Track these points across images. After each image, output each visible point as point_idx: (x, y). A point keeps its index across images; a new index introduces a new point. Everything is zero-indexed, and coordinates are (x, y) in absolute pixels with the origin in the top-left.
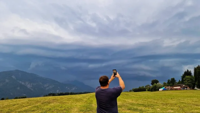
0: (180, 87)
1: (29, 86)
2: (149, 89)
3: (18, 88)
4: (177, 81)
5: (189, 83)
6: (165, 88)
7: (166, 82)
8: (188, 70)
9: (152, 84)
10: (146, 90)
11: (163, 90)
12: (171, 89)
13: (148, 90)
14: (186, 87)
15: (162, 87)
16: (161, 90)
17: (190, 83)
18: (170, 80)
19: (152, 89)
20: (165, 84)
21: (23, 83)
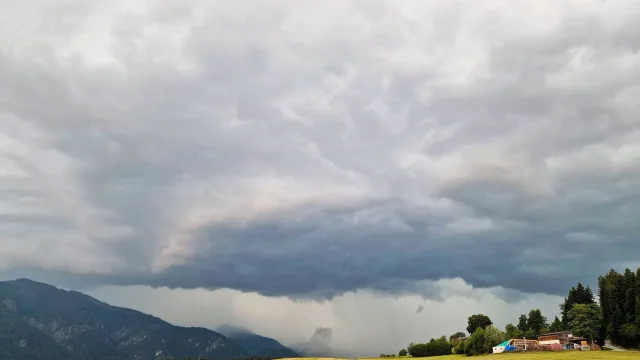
0: (558, 342)
1: (59, 335)
2: (462, 345)
3: (23, 344)
4: (550, 321)
5: (585, 326)
6: (511, 344)
7: (516, 323)
8: (580, 286)
9: (471, 329)
10: (453, 350)
11: (504, 352)
12: (531, 349)
13: (460, 352)
14: (578, 342)
15: (500, 342)
16: (498, 349)
17: (588, 328)
18: (528, 317)
19: (471, 346)
20: (510, 328)
21: (40, 326)
